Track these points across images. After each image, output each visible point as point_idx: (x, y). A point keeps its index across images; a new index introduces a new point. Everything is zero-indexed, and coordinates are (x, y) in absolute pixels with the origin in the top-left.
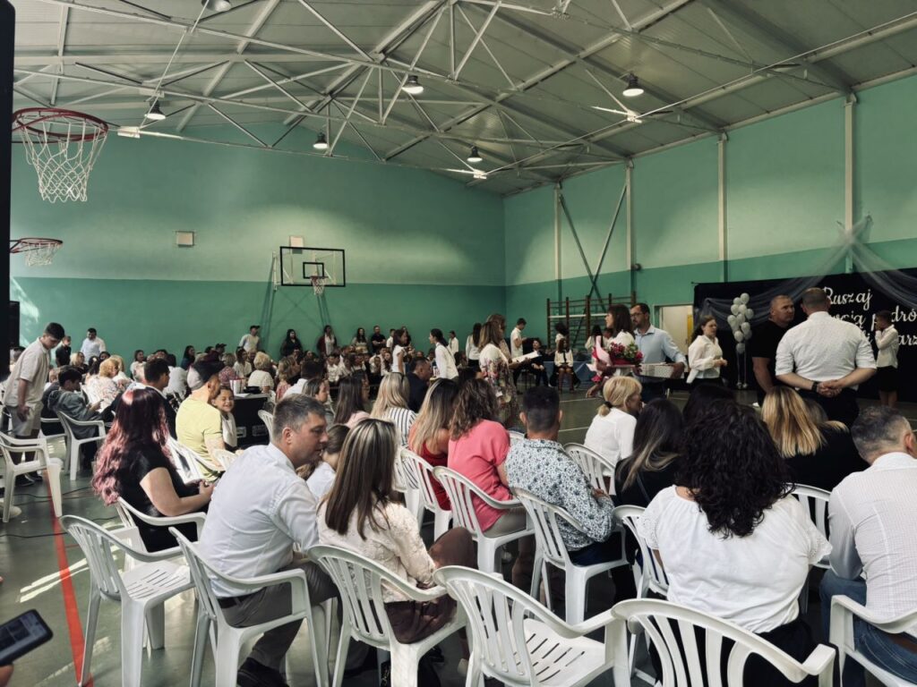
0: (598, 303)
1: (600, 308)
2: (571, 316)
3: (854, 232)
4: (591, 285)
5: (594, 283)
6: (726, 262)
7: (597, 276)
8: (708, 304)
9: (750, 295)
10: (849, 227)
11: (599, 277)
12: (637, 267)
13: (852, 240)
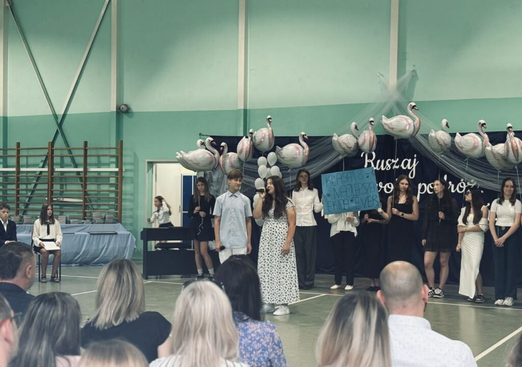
0: (66, 153)
1: (68, 160)
2: (22, 169)
3: (399, 87)
4: (56, 128)
5: (60, 125)
6: (245, 111)
10: (393, 81)
11: (67, 118)
12: (125, 108)
13: (396, 96)
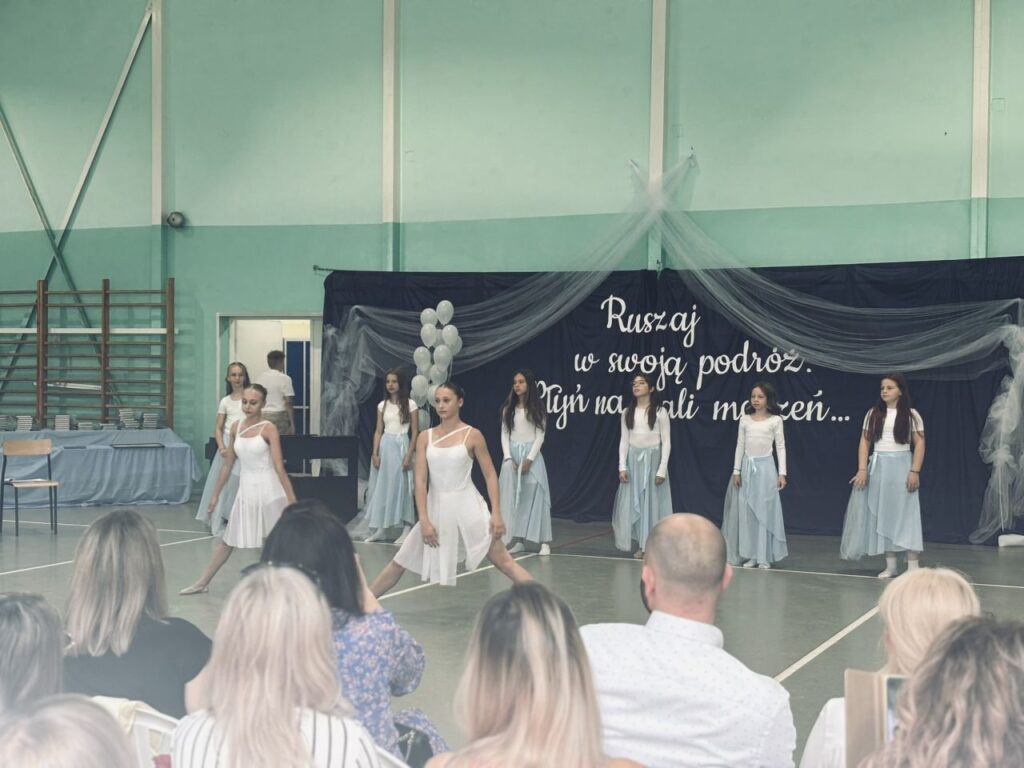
0: (70, 300)
1: (73, 314)
3: (667, 185)
4: (54, 254)
5: (59, 250)
6: (397, 226)
7: (67, 232)
8: (358, 318)
9: (455, 305)
10: (656, 175)
11: (72, 238)
12: (178, 220)
